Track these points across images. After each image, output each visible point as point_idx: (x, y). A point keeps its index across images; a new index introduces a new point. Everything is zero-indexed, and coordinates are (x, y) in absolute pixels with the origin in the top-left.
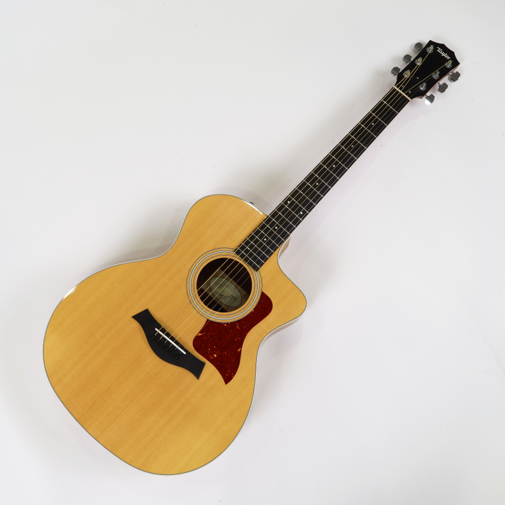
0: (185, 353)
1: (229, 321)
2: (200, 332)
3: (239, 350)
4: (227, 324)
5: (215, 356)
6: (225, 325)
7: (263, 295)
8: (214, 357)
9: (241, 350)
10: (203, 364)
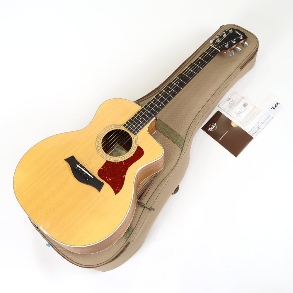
0: (92, 177)
2: (102, 167)
3: (124, 176)
4: (118, 162)
5: (110, 179)
6: (117, 163)
7: (139, 147)
8: (109, 180)
9: (125, 176)
10: (103, 184)
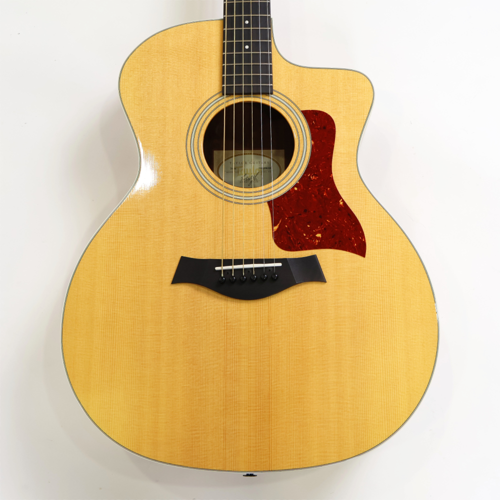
0: (280, 264)
1: (296, 180)
2: (274, 224)
3: (341, 203)
4: (296, 185)
5: (319, 235)
6: (296, 189)
7: (307, 114)
8: (318, 238)
9: (343, 201)
10: (314, 259)
